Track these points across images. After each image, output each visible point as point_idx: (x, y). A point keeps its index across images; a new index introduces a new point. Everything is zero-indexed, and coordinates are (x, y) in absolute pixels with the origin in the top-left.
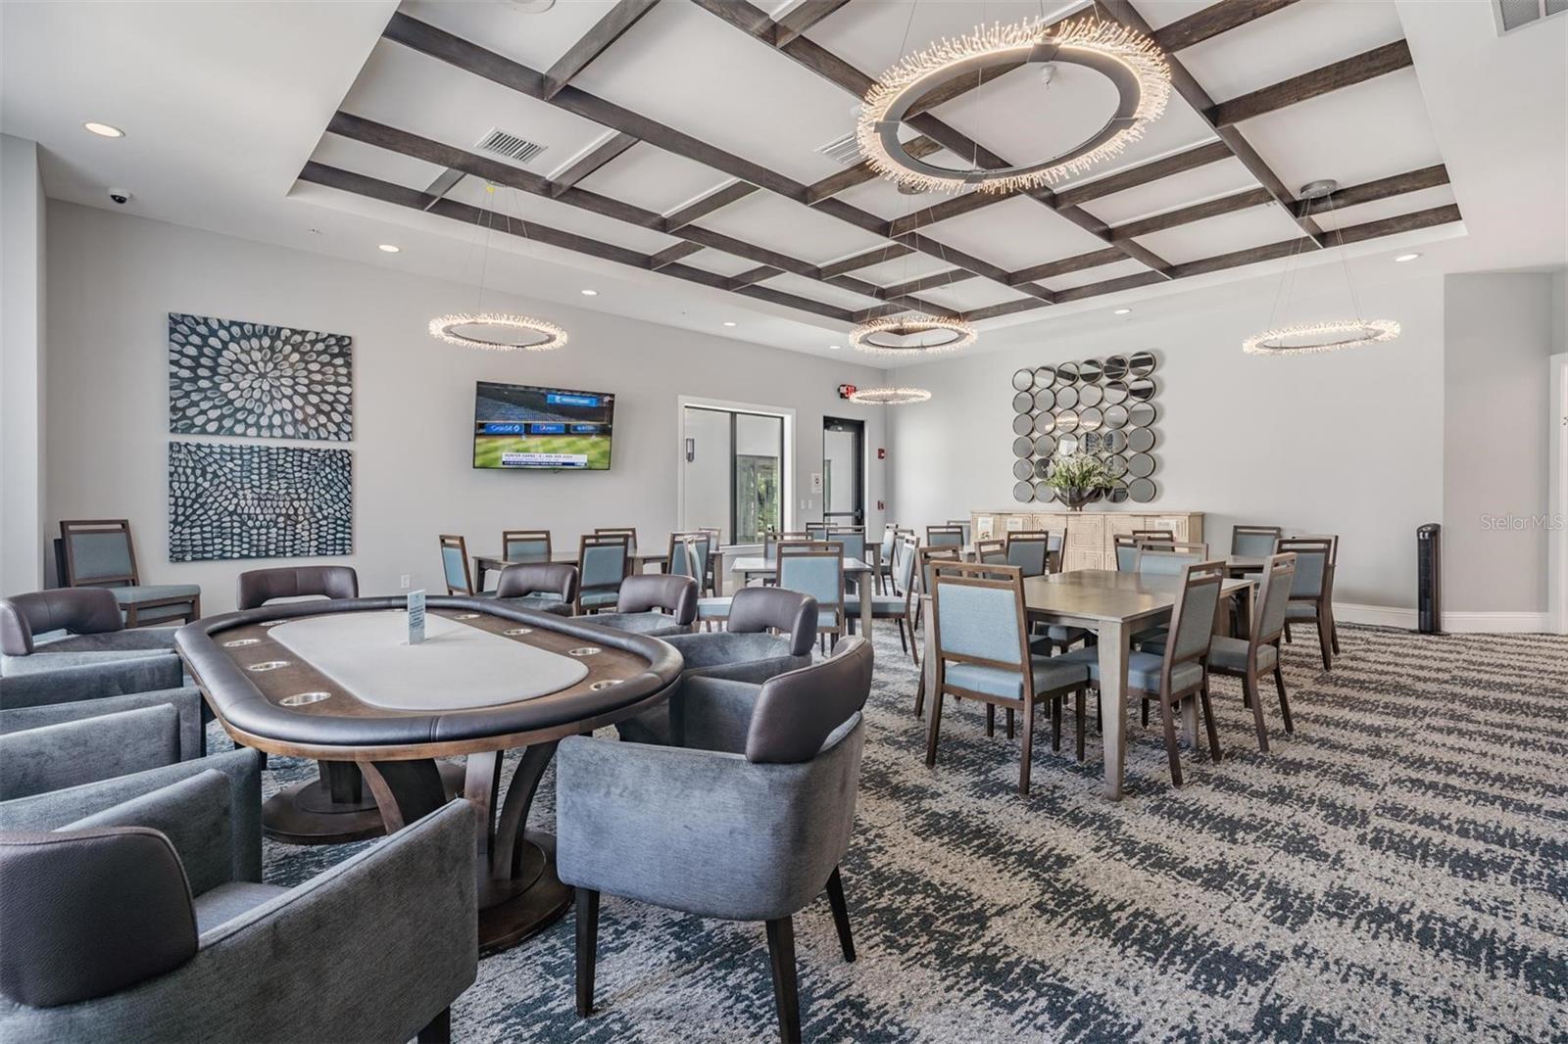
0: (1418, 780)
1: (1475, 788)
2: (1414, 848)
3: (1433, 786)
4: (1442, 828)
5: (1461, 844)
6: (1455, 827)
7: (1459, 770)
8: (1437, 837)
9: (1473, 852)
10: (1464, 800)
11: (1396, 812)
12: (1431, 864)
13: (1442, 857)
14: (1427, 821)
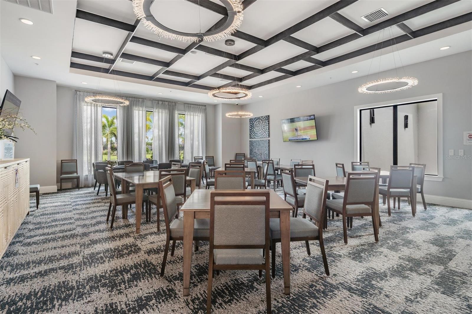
0: (70, 231)
1: (55, 235)
2: (64, 220)
3: (66, 231)
4: (61, 224)
5: (57, 223)
6: (58, 225)
7: (61, 239)
8: (61, 223)
9: (54, 223)
10: (58, 231)
11: (71, 223)
12: (61, 219)
13: (59, 220)
14: (64, 224)
